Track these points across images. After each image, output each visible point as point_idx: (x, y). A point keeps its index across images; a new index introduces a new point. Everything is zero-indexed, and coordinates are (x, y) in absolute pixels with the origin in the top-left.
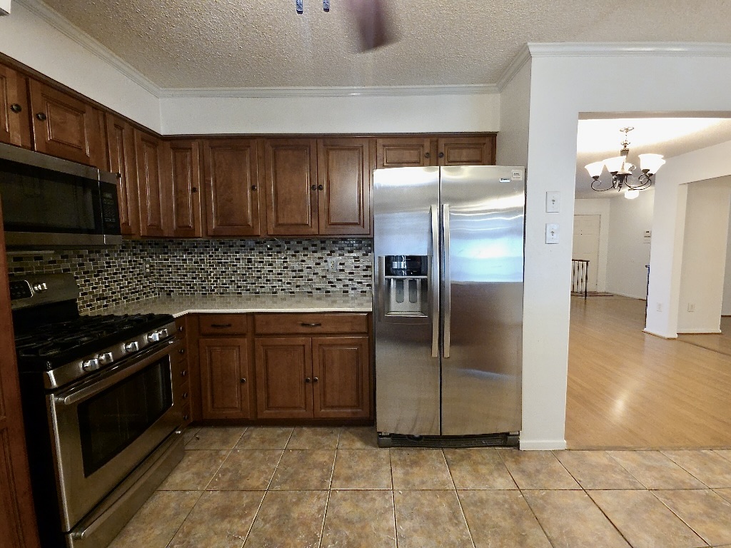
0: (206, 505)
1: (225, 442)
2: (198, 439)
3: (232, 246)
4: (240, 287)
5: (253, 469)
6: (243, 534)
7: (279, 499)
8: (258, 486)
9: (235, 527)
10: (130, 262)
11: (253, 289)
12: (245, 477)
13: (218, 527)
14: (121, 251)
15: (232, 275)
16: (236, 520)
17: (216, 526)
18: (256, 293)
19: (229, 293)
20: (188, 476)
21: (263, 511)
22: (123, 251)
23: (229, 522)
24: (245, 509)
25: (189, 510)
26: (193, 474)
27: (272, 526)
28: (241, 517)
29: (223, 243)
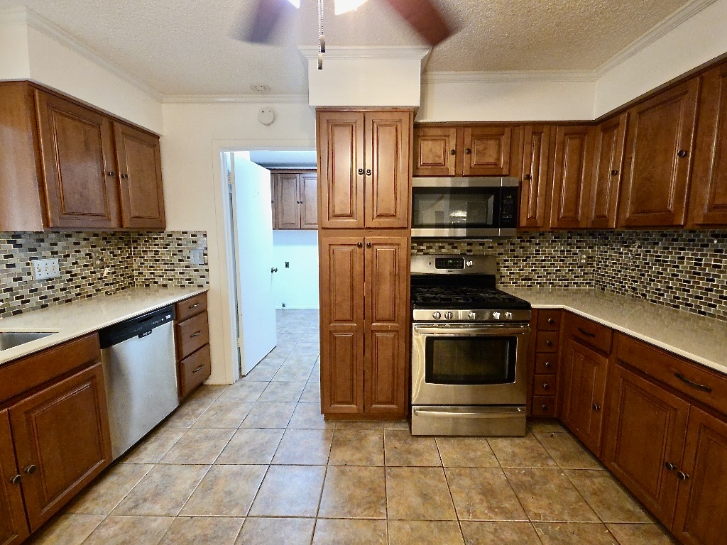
0: (488, 475)
1: (565, 458)
2: (552, 436)
3: (676, 240)
4: (678, 298)
5: (549, 497)
6: (475, 516)
7: (526, 538)
8: (530, 511)
9: (478, 506)
10: (562, 251)
11: (696, 306)
12: (534, 494)
13: (473, 493)
14: (553, 241)
15: (670, 279)
16: (485, 504)
17: (473, 491)
18: (700, 312)
19: (662, 303)
20: (509, 450)
21: (504, 526)
22: (555, 241)
23: (481, 500)
24: (498, 508)
25: (479, 465)
26: (513, 452)
27: (493, 541)
28: (490, 508)
29: (665, 235)
